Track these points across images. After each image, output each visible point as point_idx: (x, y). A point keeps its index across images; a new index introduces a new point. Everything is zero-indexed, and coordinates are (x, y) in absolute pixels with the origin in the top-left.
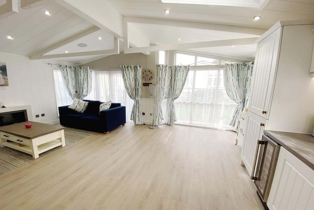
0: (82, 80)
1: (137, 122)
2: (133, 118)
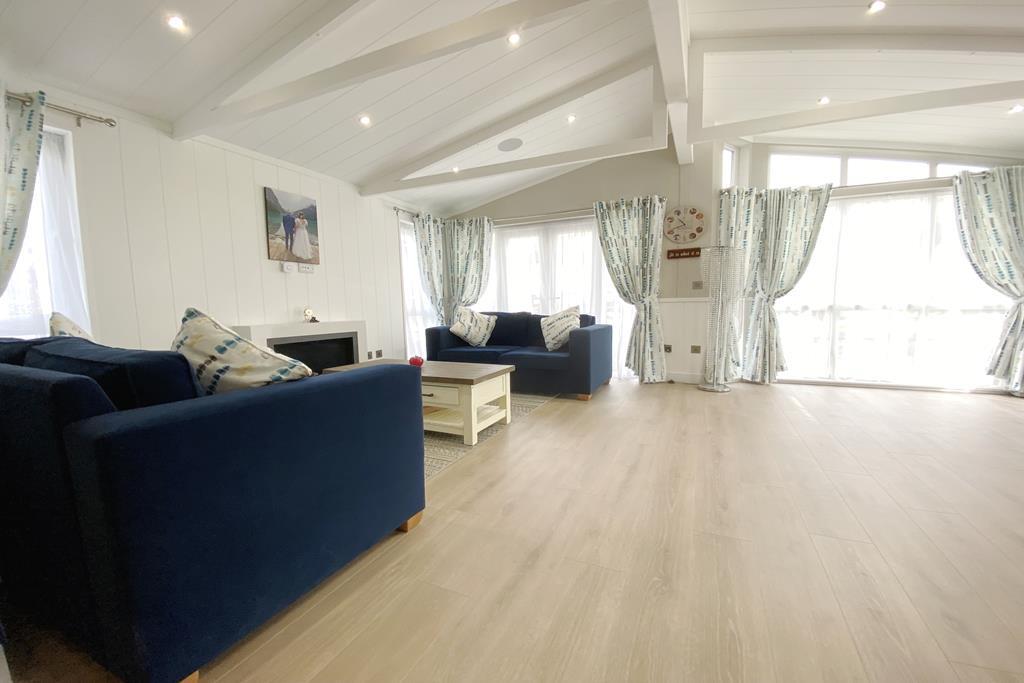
0: (462, 257)
1: (649, 375)
2: (636, 361)
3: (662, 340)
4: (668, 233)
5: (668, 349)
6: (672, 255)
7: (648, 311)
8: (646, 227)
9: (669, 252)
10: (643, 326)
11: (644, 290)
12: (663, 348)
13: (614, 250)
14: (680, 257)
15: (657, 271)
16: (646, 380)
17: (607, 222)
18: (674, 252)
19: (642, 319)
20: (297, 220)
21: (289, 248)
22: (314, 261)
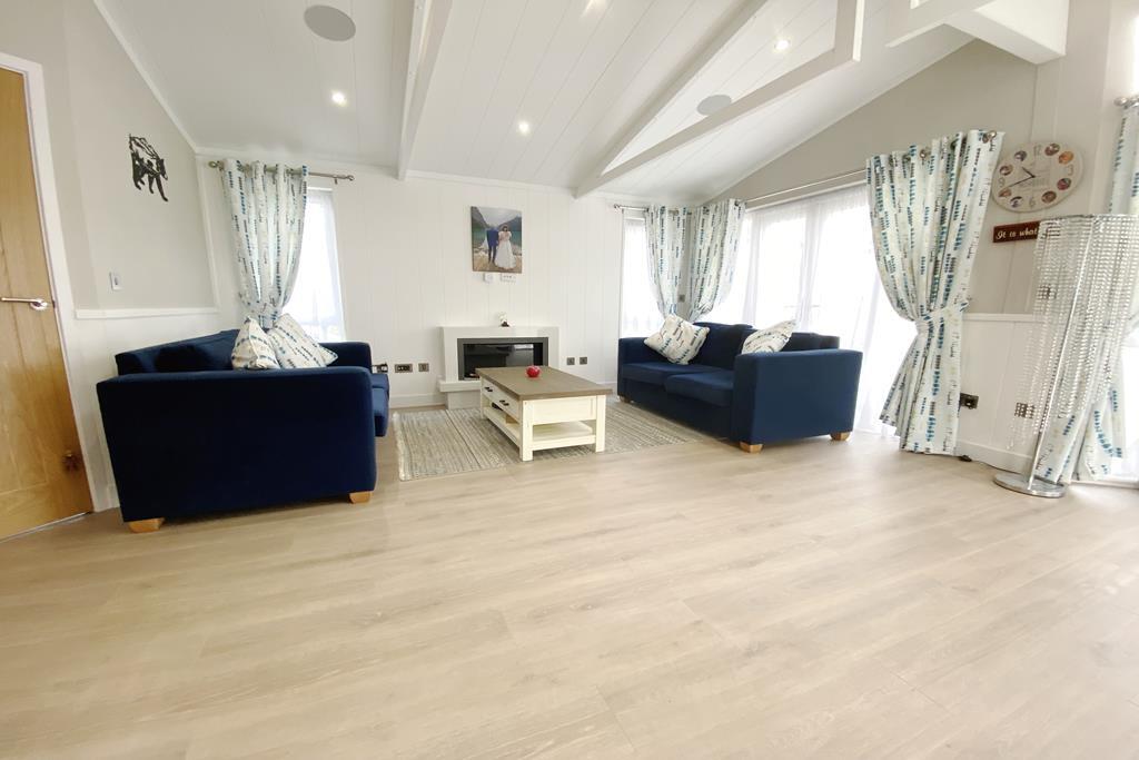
0: (704, 252)
1: (918, 436)
2: (900, 410)
3: (955, 384)
4: (1001, 194)
5: (968, 401)
6: (1002, 235)
7: (936, 334)
8: (949, 190)
9: (997, 230)
10: (920, 359)
11: (933, 296)
12: (957, 398)
13: (890, 231)
14: (1018, 238)
15: (965, 266)
16: (910, 446)
17: (886, 187)
18: (1007, 229)
19: (921, 348)
20: (501, 233)
21: (492, 259)
22: (517, 269)
